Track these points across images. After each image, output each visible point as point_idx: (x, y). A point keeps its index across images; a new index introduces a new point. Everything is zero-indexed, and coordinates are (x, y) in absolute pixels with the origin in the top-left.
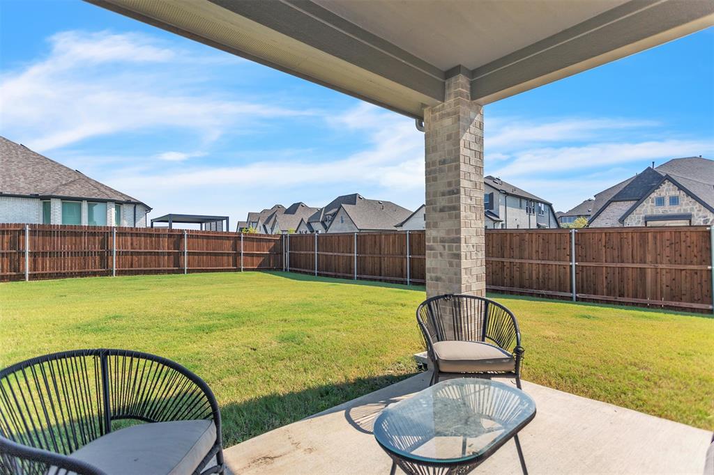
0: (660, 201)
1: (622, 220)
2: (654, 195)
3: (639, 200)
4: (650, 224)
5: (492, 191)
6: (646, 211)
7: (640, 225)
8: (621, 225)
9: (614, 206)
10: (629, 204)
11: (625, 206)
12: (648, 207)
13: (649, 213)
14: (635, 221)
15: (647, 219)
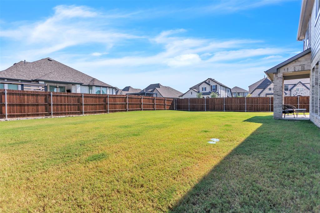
0: (270, 89)
1: (259, 95)
2: (268, 87)
3: (264, 89)
4: (268, 96)
5: (217, 84)
6: (266, 92)
7: (264, 96)
8: (259, 96)
9: (257, 90)
10: (261, 90)
11: (260, 90)
12: (267, 91)
13: (267, 93)
14: (263, 95)
15: (267, 94)
